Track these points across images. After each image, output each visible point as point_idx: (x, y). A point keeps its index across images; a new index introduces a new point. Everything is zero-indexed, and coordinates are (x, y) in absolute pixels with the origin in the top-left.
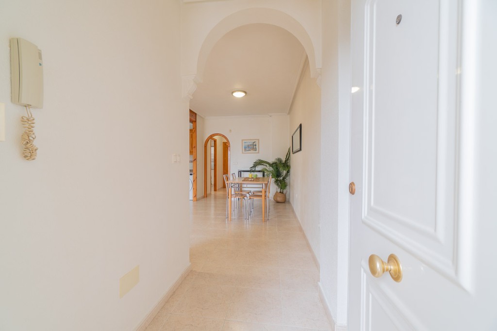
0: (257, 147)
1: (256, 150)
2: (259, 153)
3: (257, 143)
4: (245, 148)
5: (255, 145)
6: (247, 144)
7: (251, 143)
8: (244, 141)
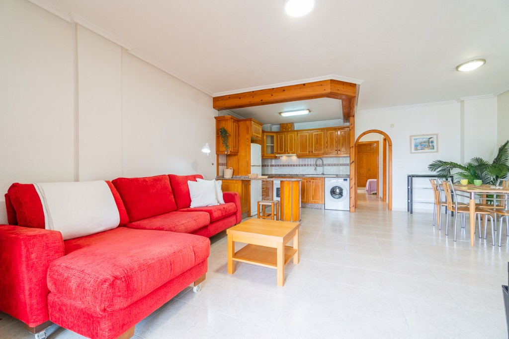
0: (435, 144)
1: (434, 149)
2: (437, 152)
3: (434, 139)
4: (416, 146)
5: (432, 142)
6: (418, 141)
7: (425, 140)
8: (413, 138)
